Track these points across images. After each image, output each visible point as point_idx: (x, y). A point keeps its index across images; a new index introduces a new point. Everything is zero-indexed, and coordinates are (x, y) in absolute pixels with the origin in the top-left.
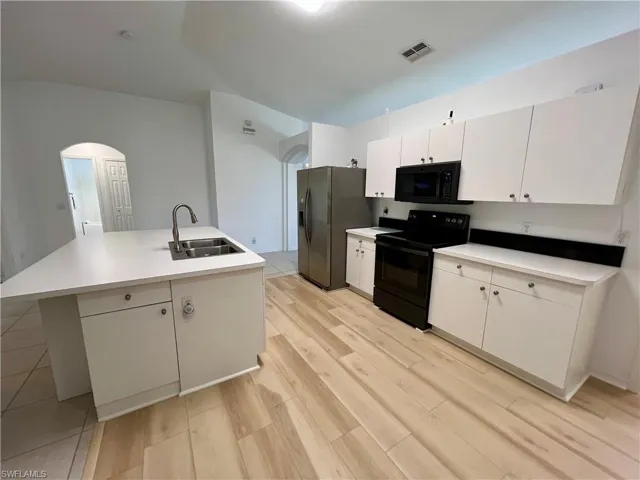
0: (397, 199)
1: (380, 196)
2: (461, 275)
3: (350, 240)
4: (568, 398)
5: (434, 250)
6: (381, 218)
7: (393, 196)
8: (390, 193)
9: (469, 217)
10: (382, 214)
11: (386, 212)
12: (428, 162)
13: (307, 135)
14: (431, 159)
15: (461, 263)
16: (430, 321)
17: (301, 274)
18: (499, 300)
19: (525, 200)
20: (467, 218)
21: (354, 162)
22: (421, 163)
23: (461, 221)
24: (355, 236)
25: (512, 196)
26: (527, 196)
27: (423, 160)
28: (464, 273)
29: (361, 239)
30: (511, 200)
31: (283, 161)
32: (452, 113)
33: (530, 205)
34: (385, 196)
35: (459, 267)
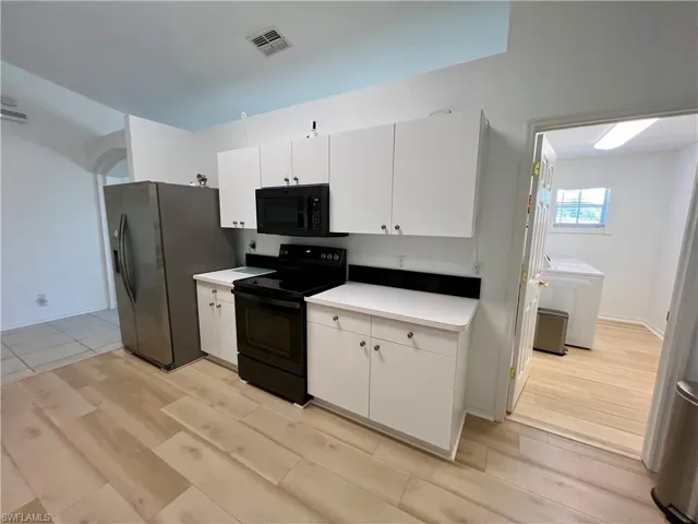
0: (260, 230)
1: (239, 226)
2: (339, 329)
3: (200, 290)
4: (453, 457)
5: (306, 299)
6: (247, 255)
7: (256, 227)
8: (251, 223)
9: (345, 251)
10: (247, 250)
11: (253, 246)
12: (293, 183)
13: (123, 135)
14: (296, 179)
15: (338, 313)
16: (310, 392)
17: (127, 348)
18: (381, 356)
19: (396, 232)
20: (343, 252)
21: (202, 179)
22: (285, 184)
23: (337, 257)
24: (206, 284)
25: (384, 227)
26: (397, 228)
27: (287, 180)
28: (343, 326)
29: (215, 287)
30: (383, 232)
31: (95, 171)
32: (314, 123)
33: (401, 237)
34: (246, 226)
35: (336, 318)
